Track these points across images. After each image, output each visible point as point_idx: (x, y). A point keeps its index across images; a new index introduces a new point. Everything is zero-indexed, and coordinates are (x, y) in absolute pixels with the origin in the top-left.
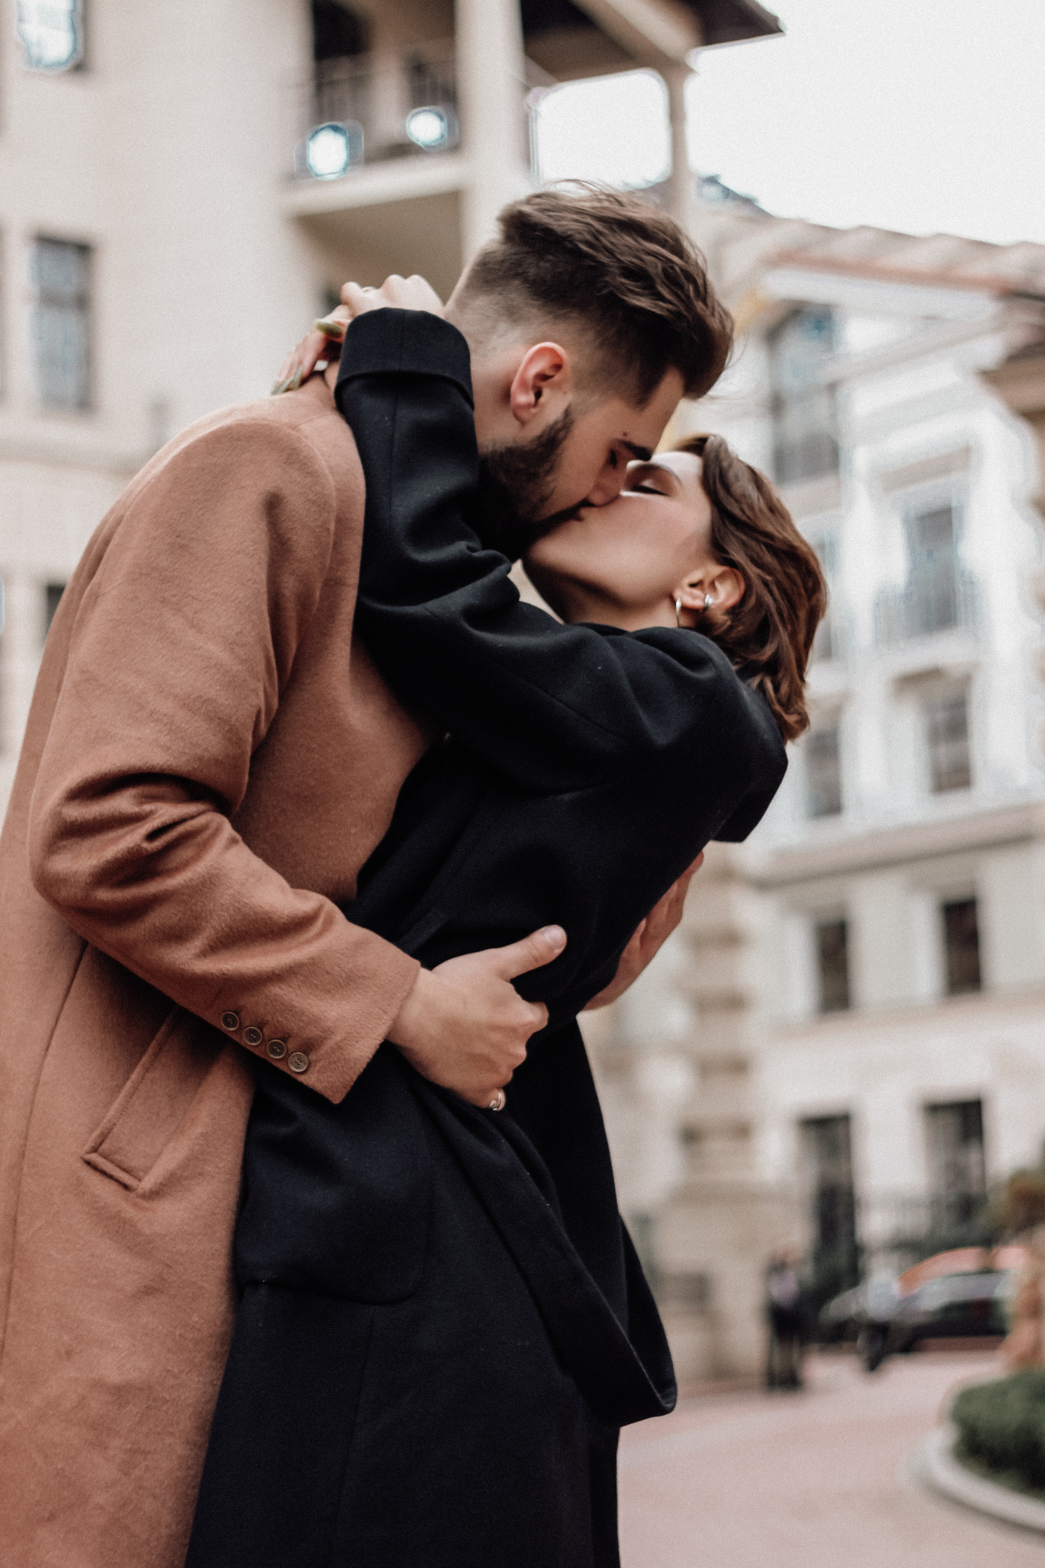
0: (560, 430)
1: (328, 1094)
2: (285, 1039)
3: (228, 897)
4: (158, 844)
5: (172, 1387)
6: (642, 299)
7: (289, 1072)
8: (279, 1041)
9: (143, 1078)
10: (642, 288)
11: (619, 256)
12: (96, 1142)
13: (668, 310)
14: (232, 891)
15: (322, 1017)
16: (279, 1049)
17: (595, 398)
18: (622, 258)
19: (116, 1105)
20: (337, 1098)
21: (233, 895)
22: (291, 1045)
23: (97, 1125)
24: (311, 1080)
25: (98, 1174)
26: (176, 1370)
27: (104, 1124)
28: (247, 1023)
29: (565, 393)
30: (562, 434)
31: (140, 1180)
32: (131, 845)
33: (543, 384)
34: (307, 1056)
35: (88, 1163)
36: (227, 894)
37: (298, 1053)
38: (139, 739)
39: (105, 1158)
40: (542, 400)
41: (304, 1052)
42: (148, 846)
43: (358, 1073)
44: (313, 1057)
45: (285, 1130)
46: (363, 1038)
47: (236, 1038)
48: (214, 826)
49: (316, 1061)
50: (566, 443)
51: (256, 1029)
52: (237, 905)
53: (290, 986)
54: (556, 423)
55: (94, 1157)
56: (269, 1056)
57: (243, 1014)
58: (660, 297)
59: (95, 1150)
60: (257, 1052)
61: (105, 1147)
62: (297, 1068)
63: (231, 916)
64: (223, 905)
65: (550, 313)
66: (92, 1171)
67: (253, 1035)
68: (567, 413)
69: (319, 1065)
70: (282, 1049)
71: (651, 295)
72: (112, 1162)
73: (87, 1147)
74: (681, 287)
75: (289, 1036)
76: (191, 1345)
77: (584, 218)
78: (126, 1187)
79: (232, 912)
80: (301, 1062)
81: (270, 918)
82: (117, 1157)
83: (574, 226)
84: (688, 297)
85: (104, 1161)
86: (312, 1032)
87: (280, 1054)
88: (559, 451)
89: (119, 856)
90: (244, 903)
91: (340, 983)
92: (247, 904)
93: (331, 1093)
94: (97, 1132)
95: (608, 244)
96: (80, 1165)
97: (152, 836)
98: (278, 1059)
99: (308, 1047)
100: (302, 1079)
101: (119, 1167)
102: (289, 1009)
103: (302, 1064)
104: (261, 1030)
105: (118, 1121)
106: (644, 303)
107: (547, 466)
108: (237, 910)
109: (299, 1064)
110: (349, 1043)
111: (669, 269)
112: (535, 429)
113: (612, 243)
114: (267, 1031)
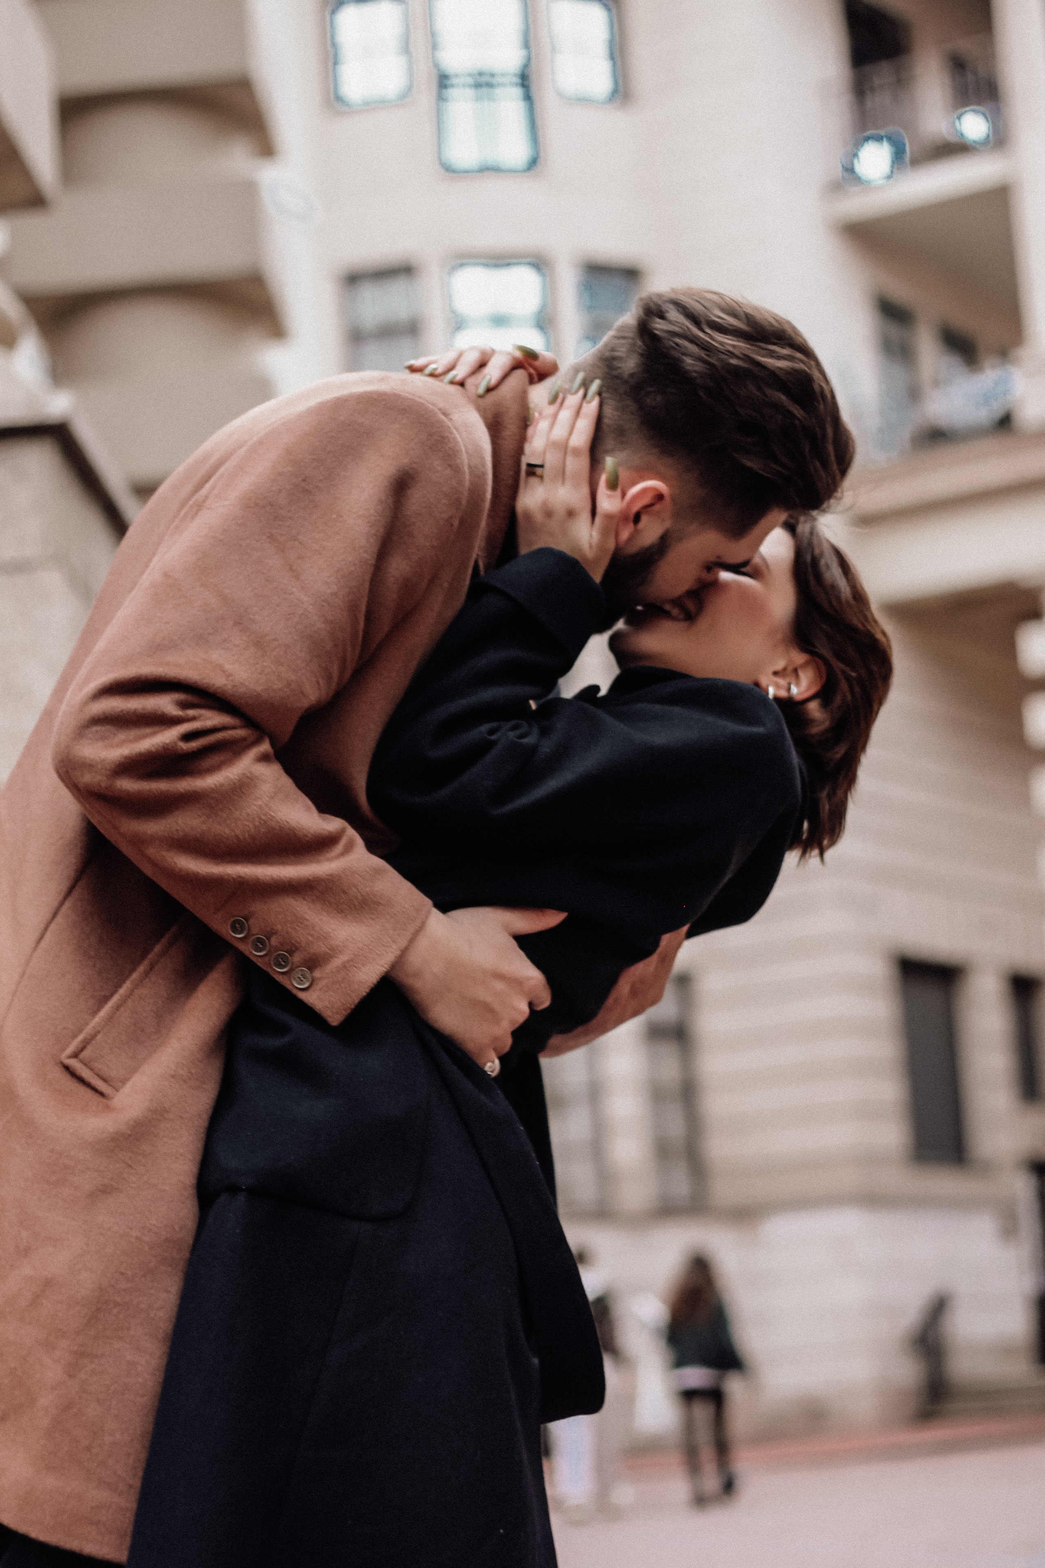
0: (653, 553)
1: (327, 1014)
2: (291, 952)
3: (255, 808)
4: (194, 745)
5: (124, 1290)
6: (754, 458)
7: (289, 987)
8: (286, 953)
9: (131, 994)
10: (758, 445)
12: (77, 1048)
13: (779, 474)
14: (260, 803)
15: (332, 935)
16: (284, 962)
17: (692, 527)
19: (103, 1013)
20: (335, 1019)
21: (260, 807)
22: (297, 958)
23: (80, 1031)
24: (313, 998)
25: (74, 1080)
26: (129, 1273)
27: (88, 1030)
28: (254, 931)
29: (664, 521)
30: (655, 556)
31: (118, 1091)
32: (166, 742)
33: (643, 513)
34: (311, 973)
35: (67, 1068)
36: (255, 805)
37: (303, 968)
39: (85, 1065)
40: (641, 525)
41: (309, 969)
42: (182, 747)
43: (360, 997)
44: (317, 974)
45: (275, 1042)
46: (371, 963)
47: (242, 947)
49: (320, 979)
51: (264, 938)
52: (263, 817)
54: (650, 546)
55: (73, 1063)
56: (271, 968)
57: (251, 921)
59: (75, 1055)
60: (260, 963)
61: (86, 1054)
62: (300, 984)
63: (255, 827)
64: (248, 814)
65: (658, 446)
66: (69, 1077)
67: (259, 944)
68: (663, 538)
69: (324, 982)
70: (286, 962)
72: (92, 1069)
73: (68, 1052)
75: (297, 949)
76: (147, 1249)
78: (101, 1095)
79: (257, 824)
80: (304, 978)
81: (295, 835)
82: (97, 1066)
85: (84, 1067)
86: (320, 948)
87: (284, 967)
89: (153, 750)
90: (271, 816)
91: (354, 905)
92: (273, 817)
93: (330, 1014)
94: (81, 1037)
96: (57, 1069)
97: (188, 737)
98: (279, 972)
99: (313, 963)
100: (302, 996)
101: (98, 1075)
102: (299, 920)
103: (305, 981)
104: (268, 939)
105: (103, 1029)
107: (638, 580)
108: (262, 822)
109: (302, 981)
110: (356, 965)
113: (733, 391)
114: (274, 941)
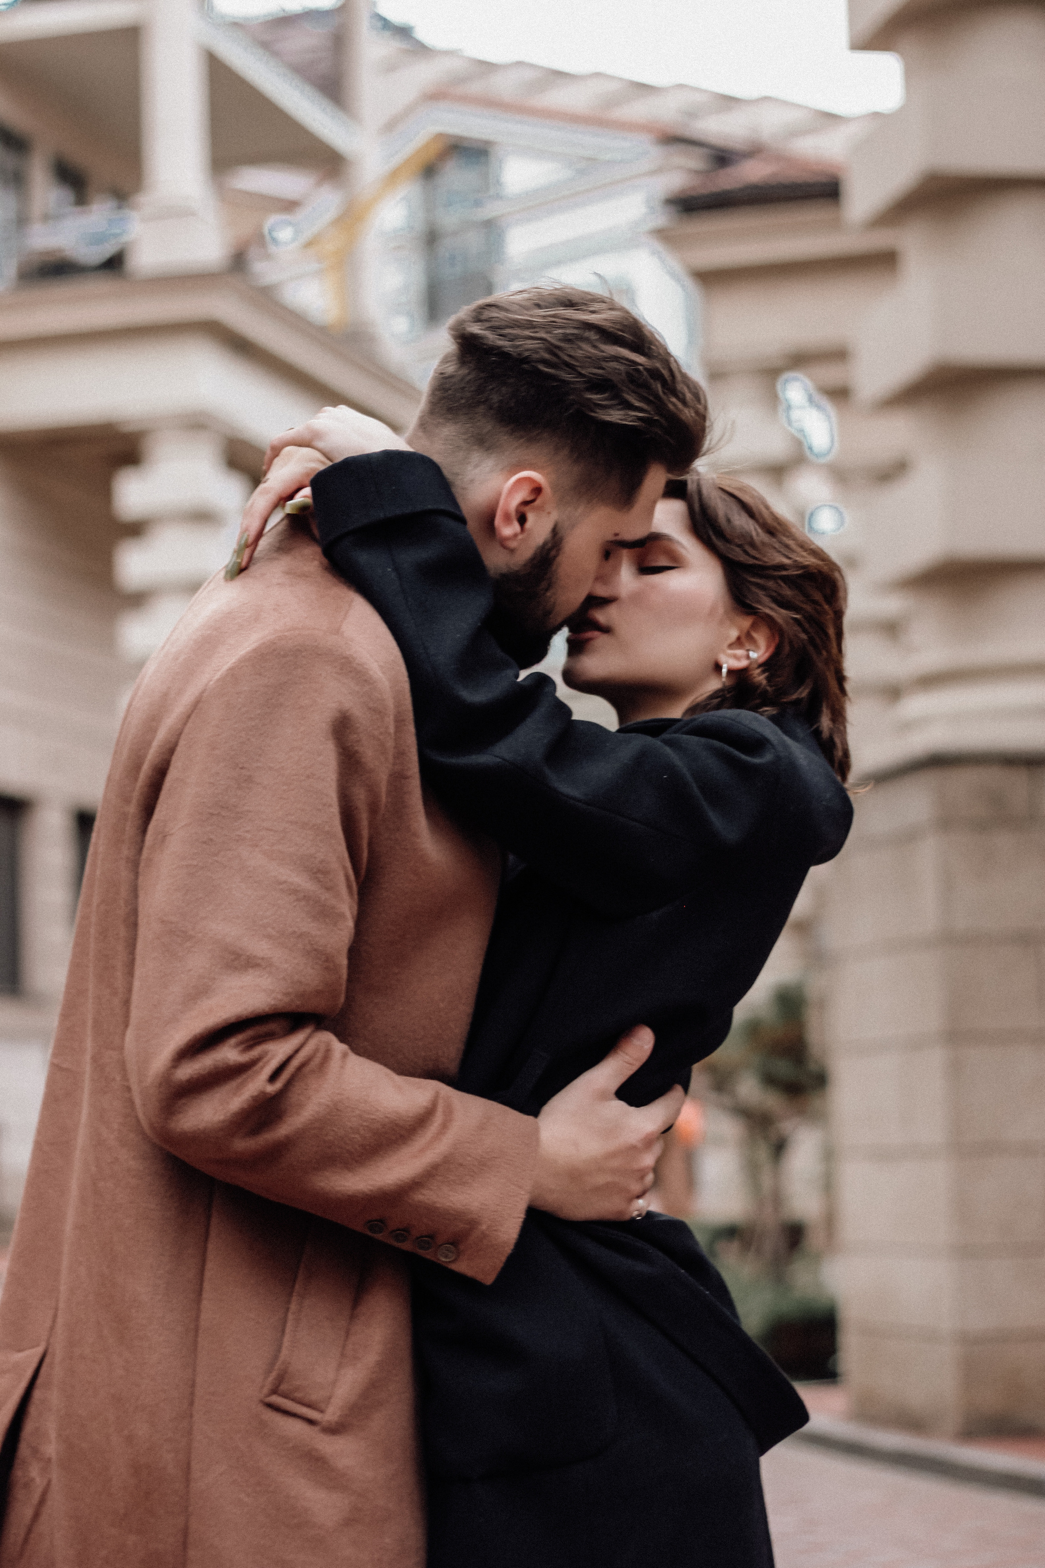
0: (550, 550)
1: (480, 1277)
2: (432, 1236)
4: (278, 1085)
6: (612, 412)
7: (439, 1264)
8: (427, 1238)
10: (611, 399)
11: (579, 369)
12: (274, 1384)
13: (640, 419)
15: (466, 1211)
16: (429, 1245)
17: (580, 510)
18: (583, 372)
20: (489, 1279)
22: (440, 1240)
23: (272, 1367)
24: (462, 1267)
25: (281, 1415)
27: (279, 1365)
28: (393, 1228)
29: (549, 513)
30: (553, 553)
31: (322, 1411)
32: (255, 1094)
33: (526, 509)
34: (456, 1247)
35: (270, 1406)
37: (448, 1246)
38: (242, 988)
39: (286, 1398)
40: (528, 525)
41: (452, 1244)
42: (271, 1089)
43: (506, 1253)
44: (461, 1247)
48: (322, 1048)
49: (465, 1250)
50: (559, 559)
51: (404, 1232)
53: (431, 1190)
54: (545, 544)
55: (276, 1399)
56: (420, 1252)
57: (387, 1219)
58: (630, 406)
59: (274, 1391)
61: (284, 1387)
62: (446, 1259)
65: (522, 437)
66: (275, 1413)
67: (401, 1237)
68: (555, 531)
69: (468, 1253)
70: (431, 1245)
71: (619, 404)
72: (294, 1400)
73: (266, 1391)
74: (646, 386)
75: (436, 1233)
77: (536, 332)
78: (311, 1422)
80: (450, 1252)
82: (298, 1395)
83: (530, 344)
84: (657, 396)
85: (285, 1401)
86: (457, 1226)
87: (430, 1248)
88: (554, 567)
89: (245, 1106)
93: (483, 1277)
94: (274, 1374)
95: (567, 359)
96: (261, 1408)
97: (273, 1078)
98: (428, 1253)
99: (456, 1239)
100: (452, 1267)
101: (301, 1404)
102: (432, 1210)
103: (450, 1254)
104: (408, 1232)
106: (615, 416)
107: (544, 585)
109: (448, 1256)
111: (634, 373)
112: (526, 552)
113: (570, 356)
114: (414, 1232)
